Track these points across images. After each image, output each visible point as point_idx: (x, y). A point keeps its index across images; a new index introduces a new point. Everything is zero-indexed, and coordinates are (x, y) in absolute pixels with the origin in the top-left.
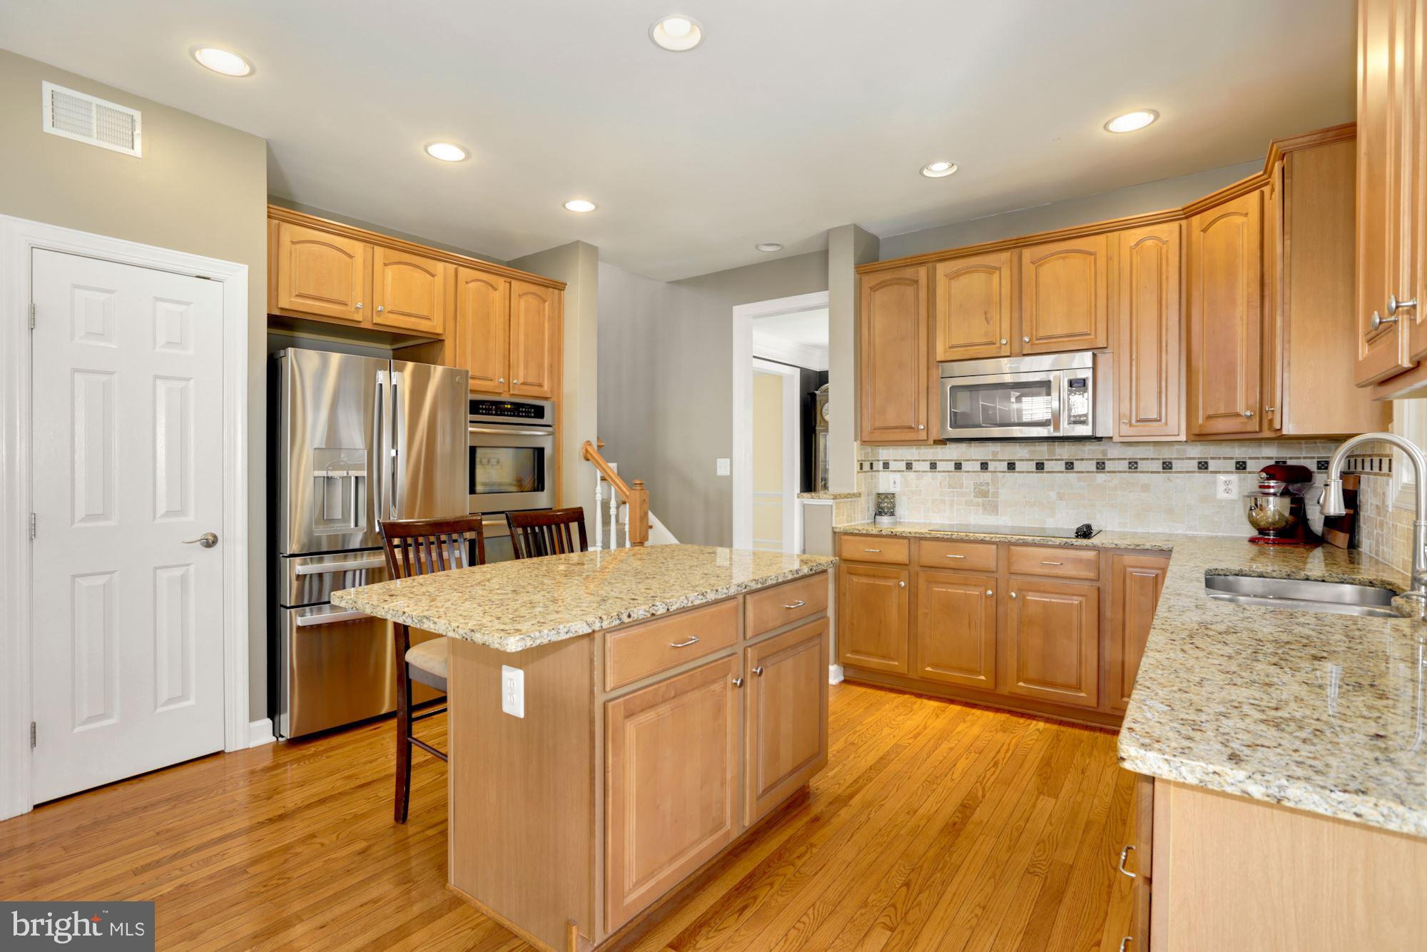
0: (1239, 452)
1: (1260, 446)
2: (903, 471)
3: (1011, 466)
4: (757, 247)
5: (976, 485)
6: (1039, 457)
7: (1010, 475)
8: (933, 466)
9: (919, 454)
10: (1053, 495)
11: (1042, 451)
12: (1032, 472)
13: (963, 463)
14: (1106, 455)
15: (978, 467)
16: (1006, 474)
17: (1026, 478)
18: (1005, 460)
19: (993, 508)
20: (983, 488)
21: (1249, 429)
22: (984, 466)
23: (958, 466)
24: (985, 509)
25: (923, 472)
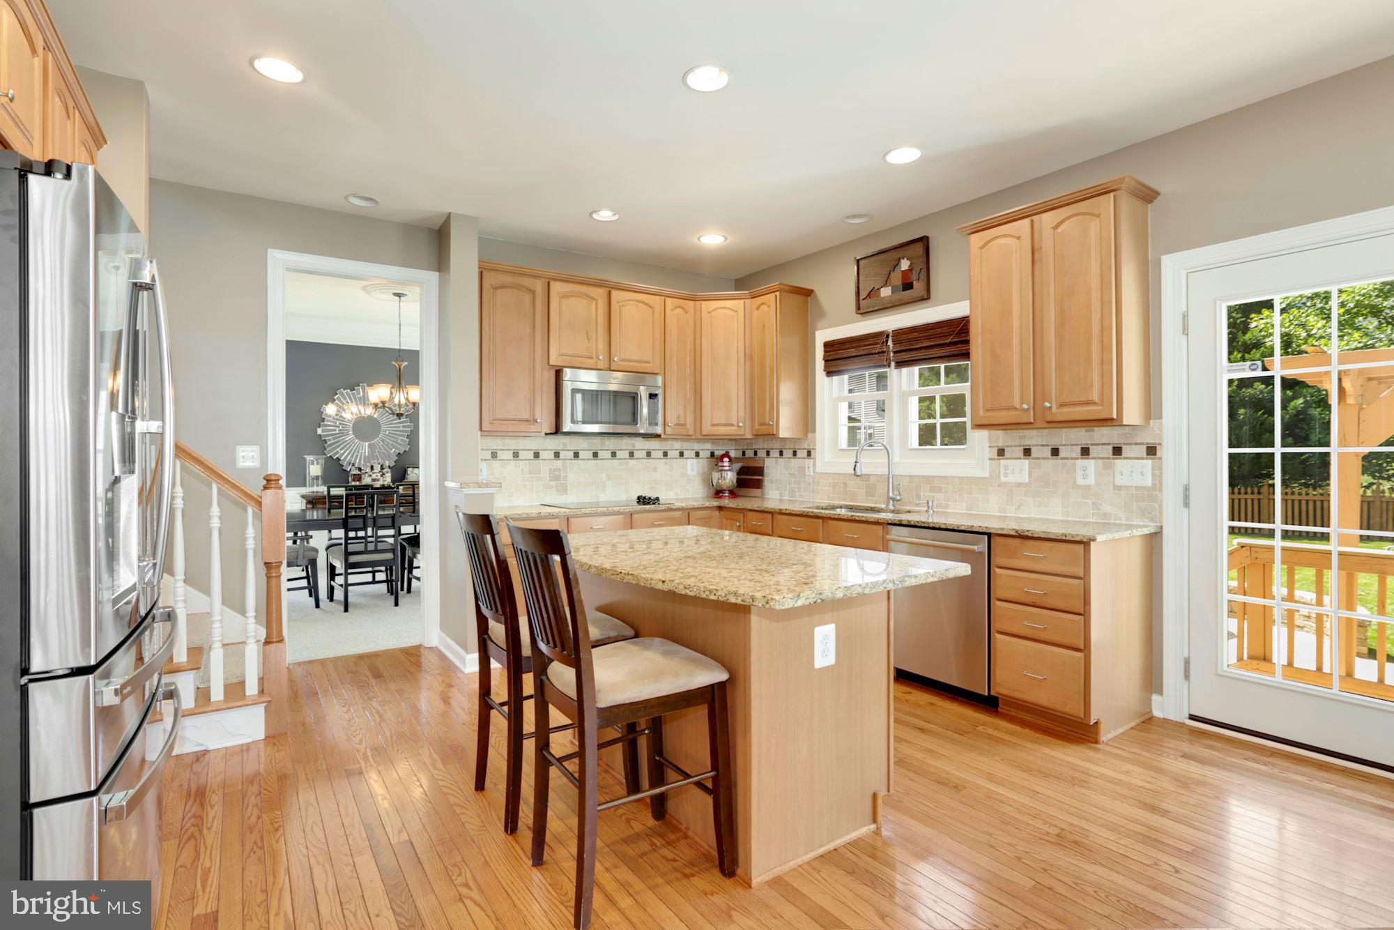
0: (697, 446)
1: (704, 442)
2: (489, 460)
3: (576, 455)
4: (346, 198)
5: (551, 471)
6: (595, 448)
7: (575, 462)
8: (516, 455)
9: (503, 444)
10: (604, 476)
11: (596, 443)
12: (591, 459)
13: (541, 452)
14: (634, 447)
15: (552, 455)
16: (573, 461)
17: (586, 463)
18: (571, 450)
19: (563, 490)
20: (556, 473)
21: (740, 433)
22: (557, 455)
23: (537, 455)
24: (557, 490)
25: (508, 460)
